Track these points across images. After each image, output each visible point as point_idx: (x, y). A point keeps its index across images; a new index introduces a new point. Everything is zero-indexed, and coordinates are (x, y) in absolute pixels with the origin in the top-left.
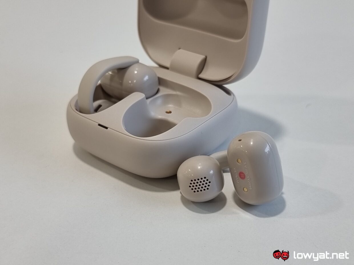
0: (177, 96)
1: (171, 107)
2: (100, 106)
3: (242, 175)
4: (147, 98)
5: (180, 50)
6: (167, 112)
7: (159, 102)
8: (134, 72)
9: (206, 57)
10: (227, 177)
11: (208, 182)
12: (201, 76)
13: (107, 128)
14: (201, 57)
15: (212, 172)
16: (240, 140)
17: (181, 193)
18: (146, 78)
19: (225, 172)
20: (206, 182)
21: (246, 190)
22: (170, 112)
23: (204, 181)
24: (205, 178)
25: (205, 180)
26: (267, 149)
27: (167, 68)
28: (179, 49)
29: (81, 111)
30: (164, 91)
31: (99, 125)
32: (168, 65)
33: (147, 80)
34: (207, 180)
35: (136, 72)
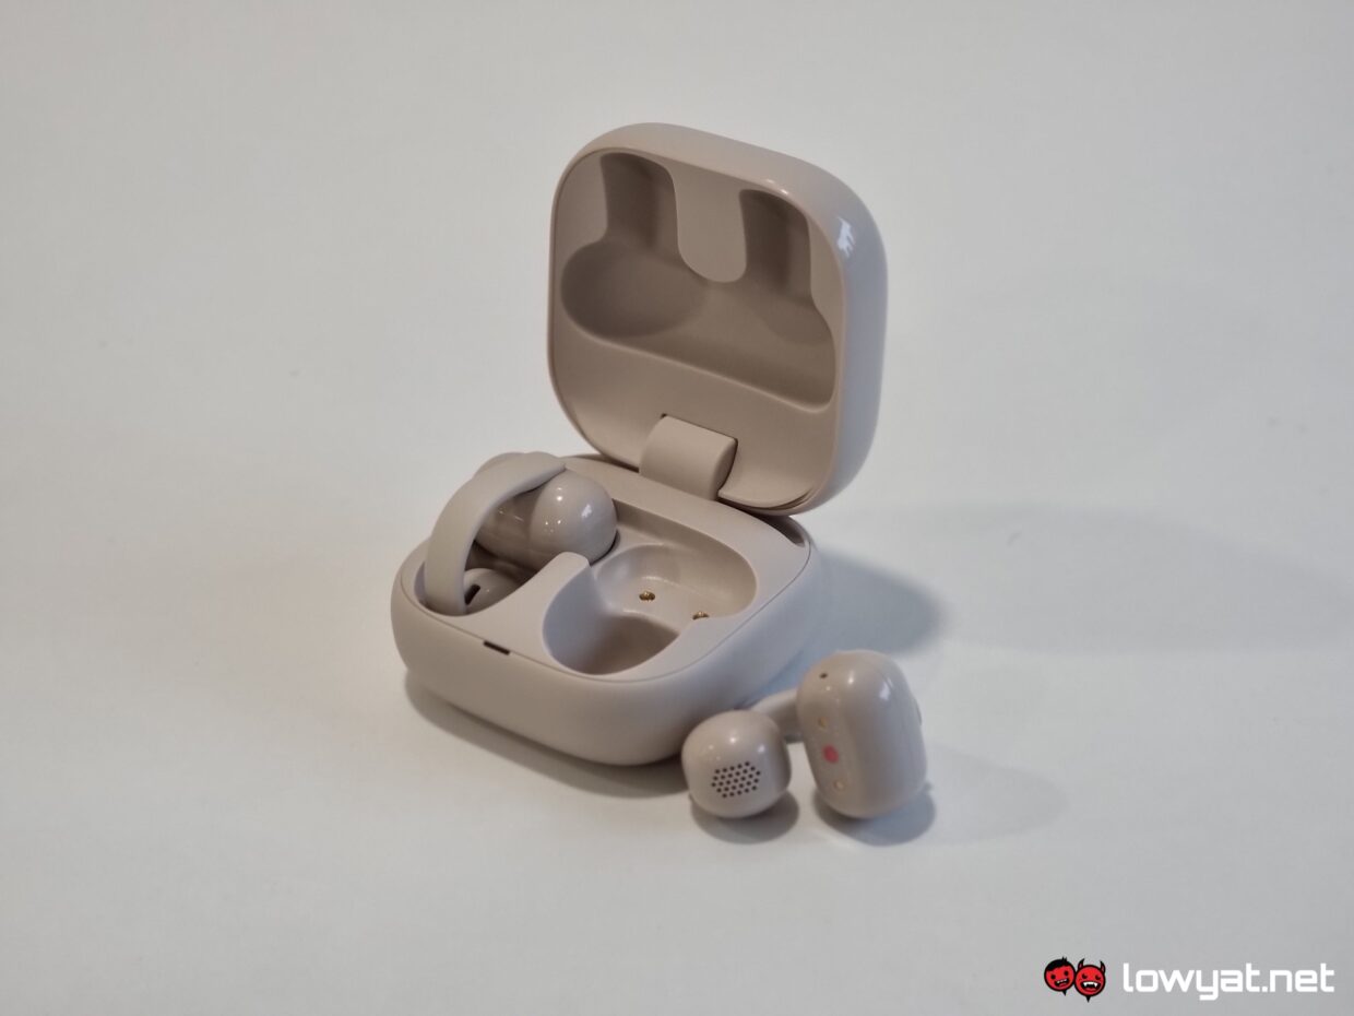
0: (664, 550)
1: (652, 581)
2: (474, 590)
3: (830, 754)
4: (592, 563)
5: (666, 418)
6: (643, 598)
7: (622, 571)
8: (556, 501)
9: (737, 441)
10: (798, 754)
11: (754, 773)
12: (724, 493)
13: (506, 652)
14: (725, 443)
15: (762, 749)
16: (824, 676)
17: (691, 798)
18: (587, 511)
19: (791, 739)
20: (750, 772)
21: (840, 785)
22: (651, 597)
23: (745, 771)
24: (747, 764)
25: (748, 768)
26: (885, 694)
27: (634, 469)
28: (664, 415)
29: (431, 604)
30: (632, 539)
31: (488, 644)
32: (635, 460)
33: (590, 516)
34: (753, 769)
35: (560, 498)
